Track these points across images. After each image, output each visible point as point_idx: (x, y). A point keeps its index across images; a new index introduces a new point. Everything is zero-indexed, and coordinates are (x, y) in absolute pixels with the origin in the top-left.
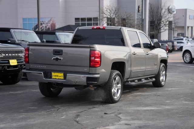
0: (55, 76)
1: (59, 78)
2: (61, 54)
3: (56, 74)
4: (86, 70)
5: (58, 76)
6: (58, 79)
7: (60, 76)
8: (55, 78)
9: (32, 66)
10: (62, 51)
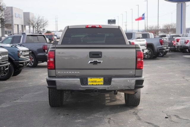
0: (92, 82)
1: (98, 83)
2: (101, 57)
3: (93, 79)
4: (132, 72)
5: (96, 82)
6: (97, 85)
7: (99, 82)
8: (92, 85)
9: (59, 72)
10: (101, 53)
